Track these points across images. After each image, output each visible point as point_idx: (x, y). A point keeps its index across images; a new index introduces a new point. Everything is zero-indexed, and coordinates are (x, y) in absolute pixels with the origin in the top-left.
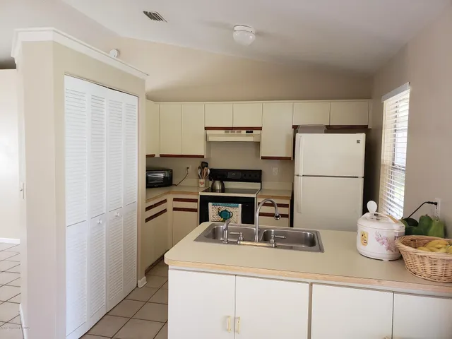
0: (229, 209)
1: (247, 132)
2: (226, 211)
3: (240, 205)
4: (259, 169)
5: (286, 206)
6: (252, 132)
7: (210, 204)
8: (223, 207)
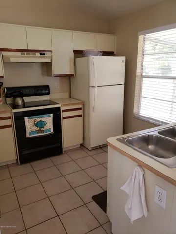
0: (43, 119)
1: (41, 54)
2: (41, 121)
3: (52, 114)
4: (47, 84)
5: (80, 109)
6: (44, 54)
7: (26, 118)
8: (38, 119)
